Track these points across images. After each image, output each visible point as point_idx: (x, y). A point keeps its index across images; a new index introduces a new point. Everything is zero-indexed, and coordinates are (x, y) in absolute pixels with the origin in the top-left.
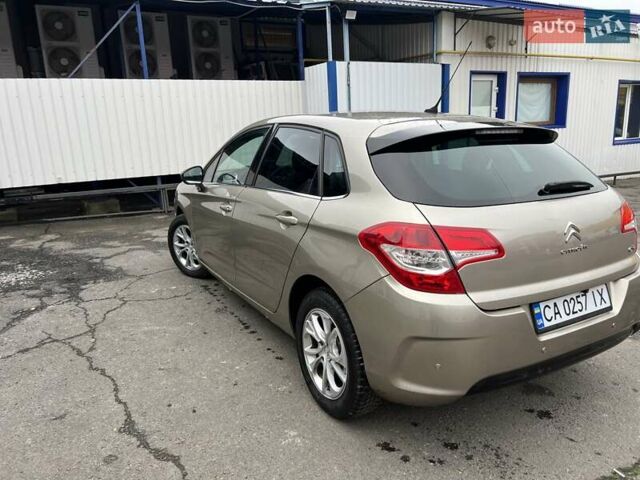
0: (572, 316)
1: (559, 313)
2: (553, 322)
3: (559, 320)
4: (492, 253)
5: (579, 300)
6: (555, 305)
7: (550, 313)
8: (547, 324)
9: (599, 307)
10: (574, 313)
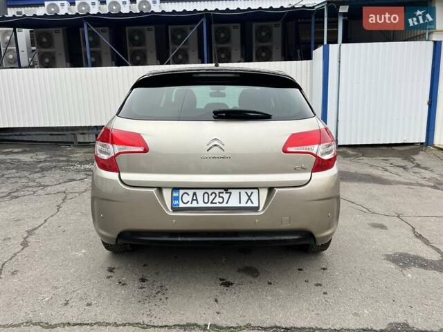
0: (209, 205)
1: (196, 200)
2: (189, 205)
3: (195, 204)
4: (141, 149)
5: (221, 195)
6: (195, 194)
7: (186, 198)
8: (182, 205)
9: (243, 204)
10: (212, 203)
